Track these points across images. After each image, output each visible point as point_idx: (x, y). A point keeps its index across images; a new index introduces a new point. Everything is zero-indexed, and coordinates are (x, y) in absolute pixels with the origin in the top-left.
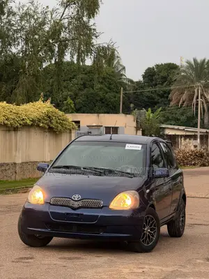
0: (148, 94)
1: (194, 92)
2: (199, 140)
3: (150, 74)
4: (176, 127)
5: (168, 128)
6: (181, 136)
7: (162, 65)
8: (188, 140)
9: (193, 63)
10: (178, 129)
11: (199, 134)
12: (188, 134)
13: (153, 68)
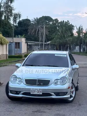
0: (20, 30)
1: (37, 29)
2: (40, 46)
3: (20, 23)
4: (31, 42)
5: (29, 42)
6: (33, 45)
7: (24, 19)
8: (36, 46)
9: (36, 19)
10: (32, 43)
11: (40, 44)
12: (36, 44)
13: (21, 21)
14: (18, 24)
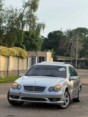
2: (72, 62)
4: (62, 57)
5: (59, 57)
7: (56, 31)
12: (67, 60)
13: (52, 32)
14: (48, 36)
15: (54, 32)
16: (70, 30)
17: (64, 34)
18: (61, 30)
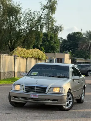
1: (89, 45)
4: (81, 59)
5: (78, 59)
7: (75, 33)
12: (86, 62)
13: (71, 34)
14: (67, 37)
15: (73, 33)
16: (90, 31)
17: (83, 36)
18: (82, 31)
